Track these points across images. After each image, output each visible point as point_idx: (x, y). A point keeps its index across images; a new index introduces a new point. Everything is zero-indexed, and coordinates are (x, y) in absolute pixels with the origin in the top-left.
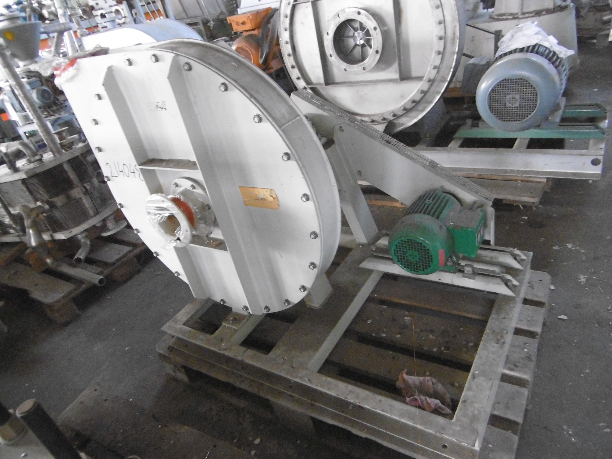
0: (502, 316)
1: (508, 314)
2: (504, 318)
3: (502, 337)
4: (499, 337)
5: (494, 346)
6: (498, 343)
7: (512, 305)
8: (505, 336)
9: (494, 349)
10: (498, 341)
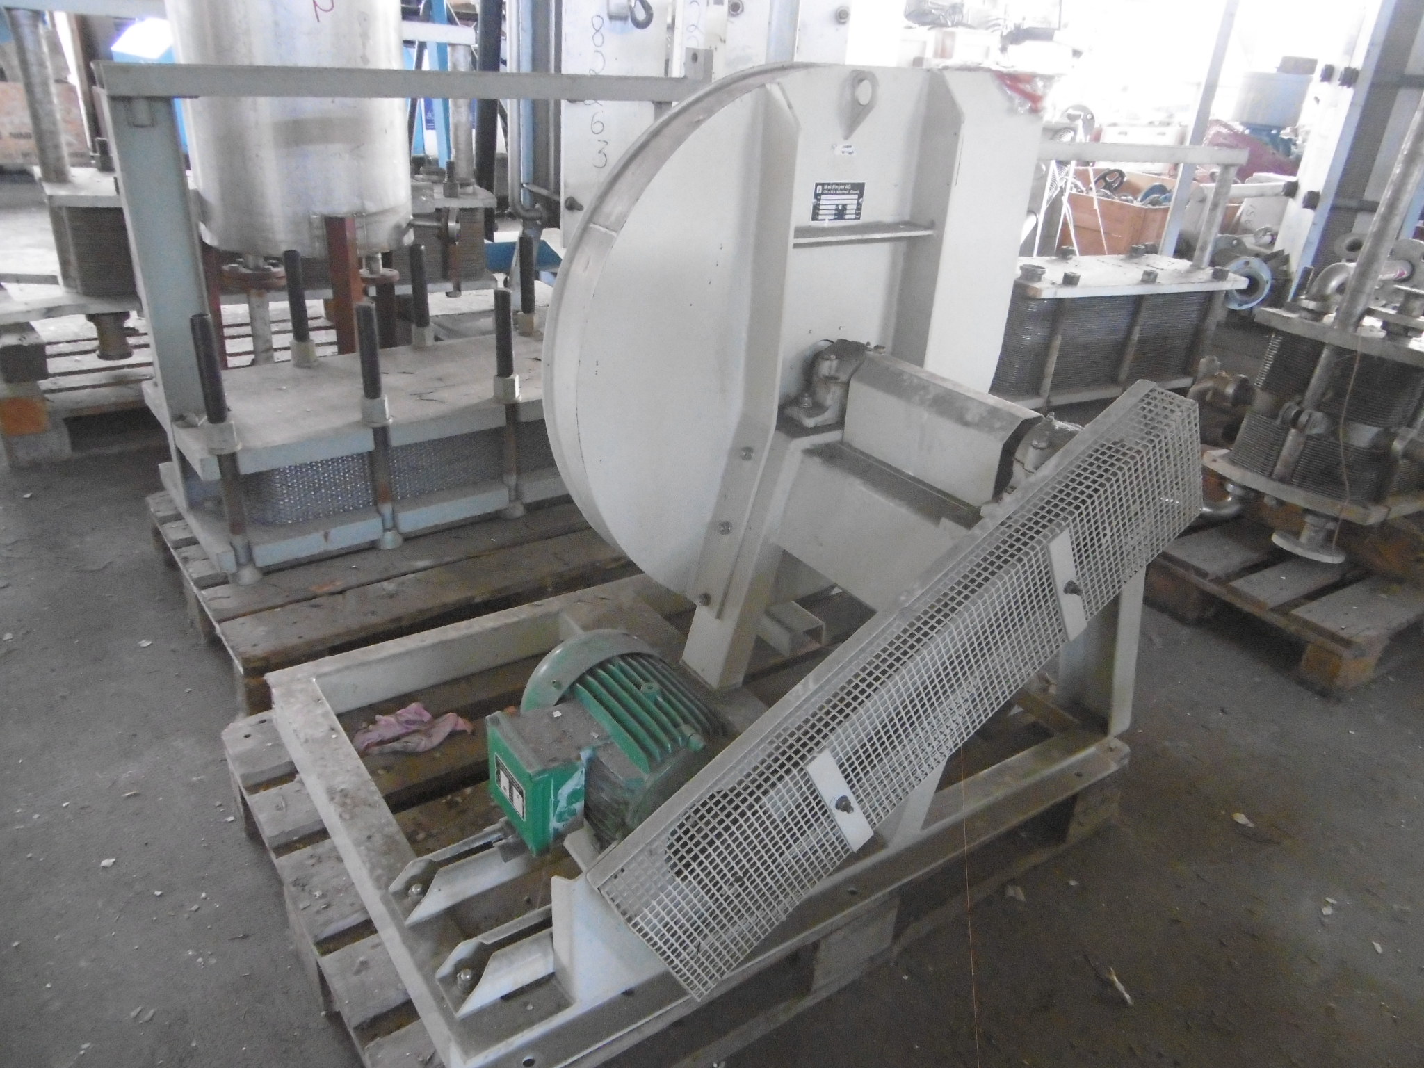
0: (378, 840)
1: (368, 849)
2: (369, 838)
3: (343, 805)
4: (348, 801)
5: (343, 783)
6: (342, 791)
7: (379, 871)
8: (340, 810)
9: (340, 779)
10: (344, 794)
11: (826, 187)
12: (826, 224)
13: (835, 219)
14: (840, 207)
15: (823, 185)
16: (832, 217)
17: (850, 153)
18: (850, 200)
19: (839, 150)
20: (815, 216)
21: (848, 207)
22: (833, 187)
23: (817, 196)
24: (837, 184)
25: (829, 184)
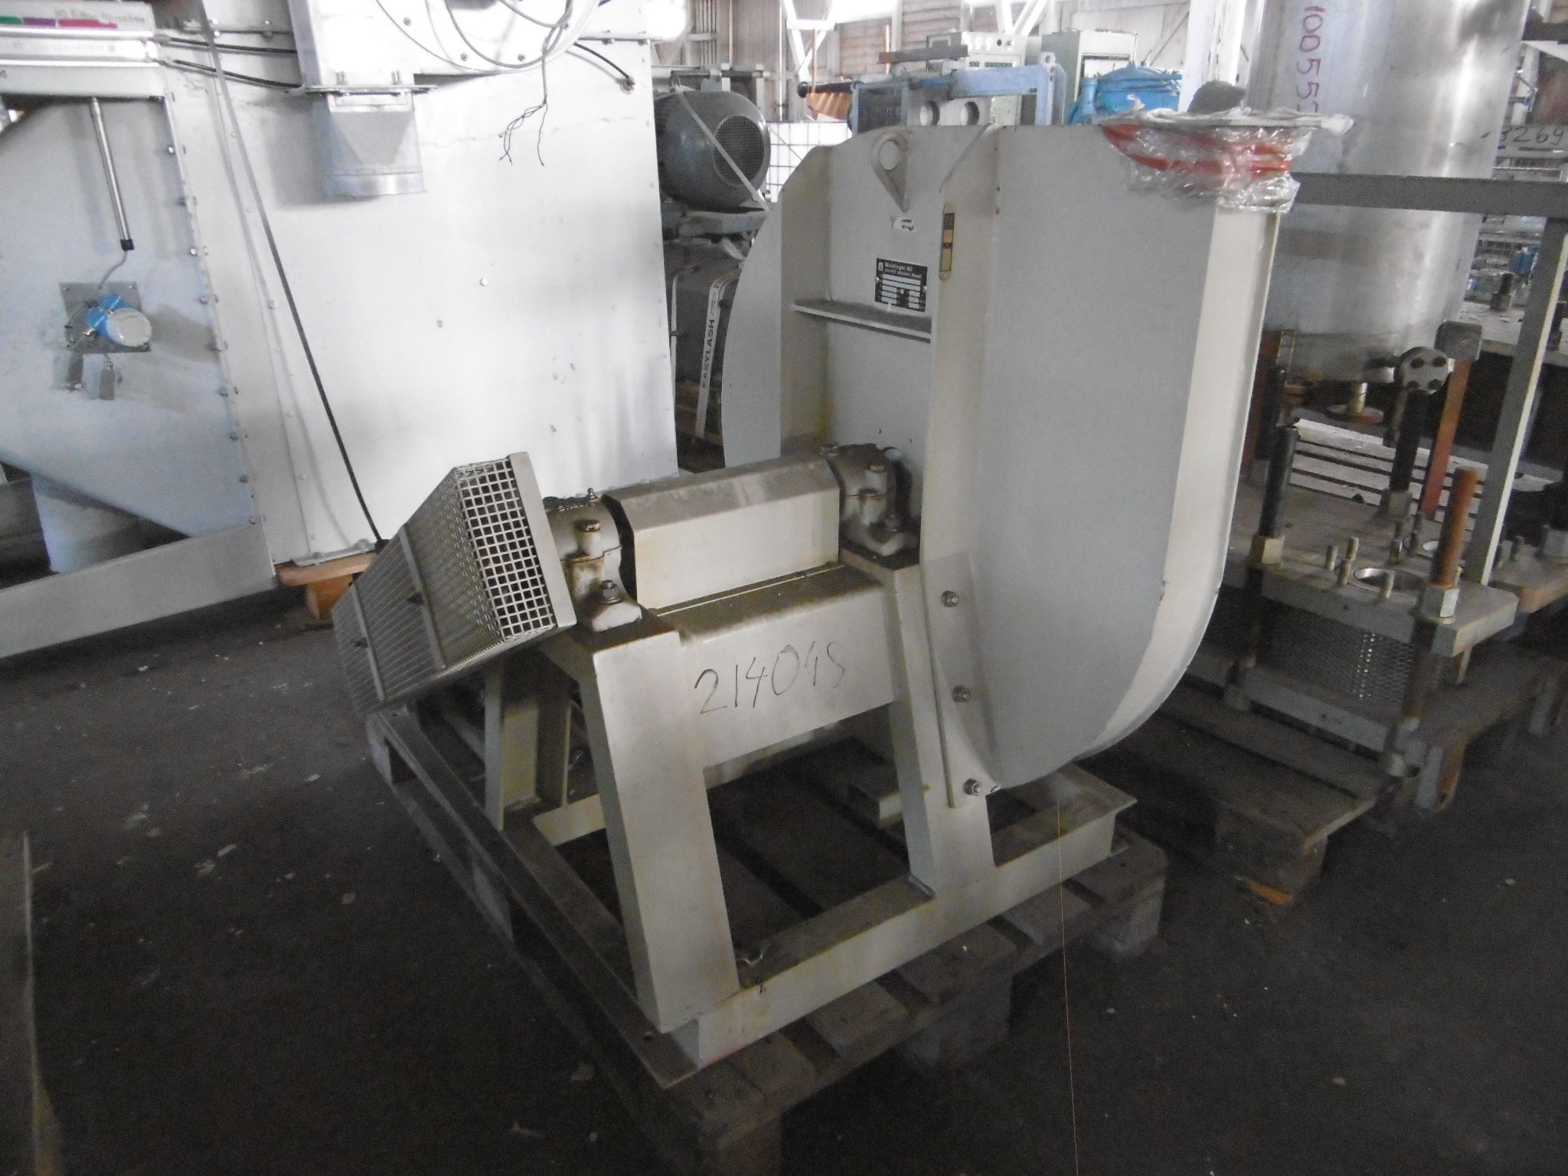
11: (887, 265)
12: (889, 308)
13: (897, 305)
14: (902, 292)
15: (884, 261)
16: (895, 302)
17: (910, 229)
18: (913, 285)
19: (898, 224)
20: (878, 297)
21: (911, 293)
22: (893, 266)
23: (879, 274)
24: (897, 264)
25: (890, 262)
